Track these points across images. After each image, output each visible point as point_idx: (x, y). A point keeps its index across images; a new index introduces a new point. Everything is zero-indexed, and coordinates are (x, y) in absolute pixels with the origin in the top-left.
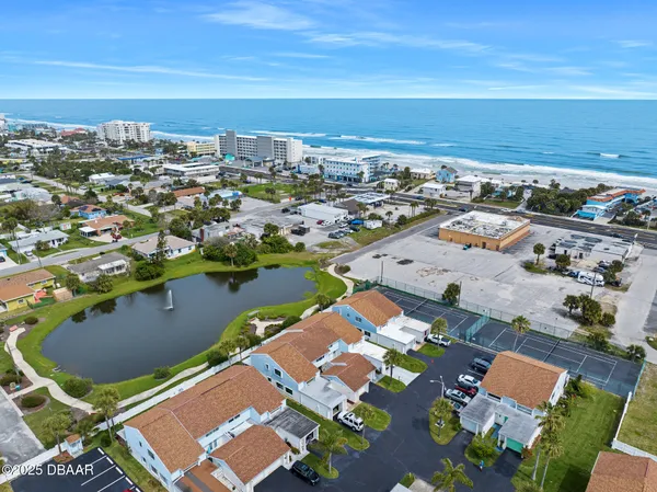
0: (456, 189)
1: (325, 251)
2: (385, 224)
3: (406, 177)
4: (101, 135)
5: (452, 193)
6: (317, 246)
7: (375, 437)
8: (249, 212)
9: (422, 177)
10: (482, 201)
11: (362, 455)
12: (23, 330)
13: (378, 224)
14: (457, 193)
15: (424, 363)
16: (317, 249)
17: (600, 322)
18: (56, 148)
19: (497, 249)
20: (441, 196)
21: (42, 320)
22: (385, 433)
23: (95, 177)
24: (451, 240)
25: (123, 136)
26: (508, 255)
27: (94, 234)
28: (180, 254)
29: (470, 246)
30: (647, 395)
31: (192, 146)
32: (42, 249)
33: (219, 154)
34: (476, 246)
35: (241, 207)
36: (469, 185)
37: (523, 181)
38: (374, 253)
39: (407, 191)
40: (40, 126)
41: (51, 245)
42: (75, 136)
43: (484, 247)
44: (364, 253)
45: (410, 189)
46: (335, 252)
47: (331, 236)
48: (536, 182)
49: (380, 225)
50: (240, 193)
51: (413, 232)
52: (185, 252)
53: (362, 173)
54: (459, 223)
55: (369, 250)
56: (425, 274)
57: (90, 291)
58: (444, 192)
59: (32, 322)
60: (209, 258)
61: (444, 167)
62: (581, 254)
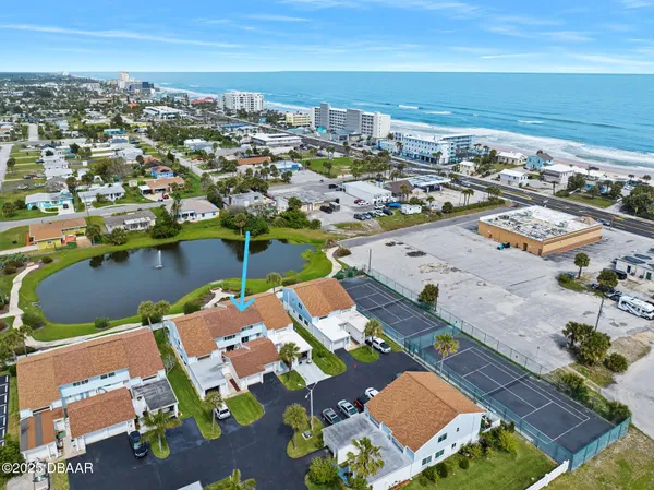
0: (542, 179)
1: (339, 231)
2: (425, 210)
3: (489, 160)
4: (220, 105)
5: (535, 183)
6: (335, 225)
7: (233, 428)
8: (298, 185)
9: (510, 162)
10: (567, 196)
11: (205, 443)
12: (37, 266)
13: (417, 209)
14: (539, 184)
15: (344, 366)
16: (333, 228)
17: (606, 363)
18: (177, 114)
19: (540, 254)
20: (520, 185)
21: (56, 261)
22: (247, 428)
23: (188, 142)
24: (490, 237)
25: (238, 106)
26: (550, 262)
27: (149, 192)
28: (203, 219)
29: (507, 246)
30: (598, 471)
31: (290, 117)
32: (101, 201)
33: (313, 127)
34: (517, 247)
35: (292, 179)
36: (557, 175)
37: (631, 176)
38: (389, 241)
39: (483, 176)
40: (179, 94)
41: (109, 198)
42: (202, 105)
43: (525, 250)
44: (380, 238)
45: (488, 174)
46: (350, 234)
47: (357, 217)
48: (647, 177)
49: (420, 211)
50: (300, 165)
51: (454, 222)
52: (209, 216)
53: (440, 153)
54: (505, 218)
55: (387, 237)
56: (428, 269)
57: (108, 242)
58: (525, 182)
59: (47, 260)
60: (226, 224)
61: (540, 152)
62: (649, 275)
